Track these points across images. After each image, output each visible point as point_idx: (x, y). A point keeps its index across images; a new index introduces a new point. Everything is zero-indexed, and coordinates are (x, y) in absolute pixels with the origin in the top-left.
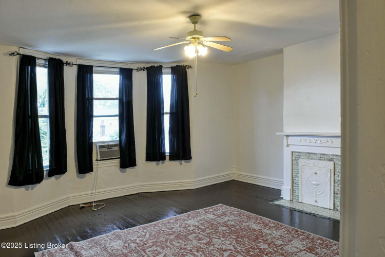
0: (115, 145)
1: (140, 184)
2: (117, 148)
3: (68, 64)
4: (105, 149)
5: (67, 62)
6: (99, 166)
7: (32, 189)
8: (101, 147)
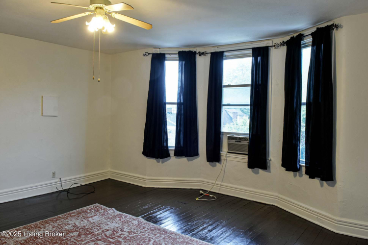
0: (245, 139)
1: (277, 194)
2: (246, 143)
3: (201, 54)
4: (233, 142)
5: (199, 52)
6: (228, 159)
7: (163, 163)
8: (229, 138)
